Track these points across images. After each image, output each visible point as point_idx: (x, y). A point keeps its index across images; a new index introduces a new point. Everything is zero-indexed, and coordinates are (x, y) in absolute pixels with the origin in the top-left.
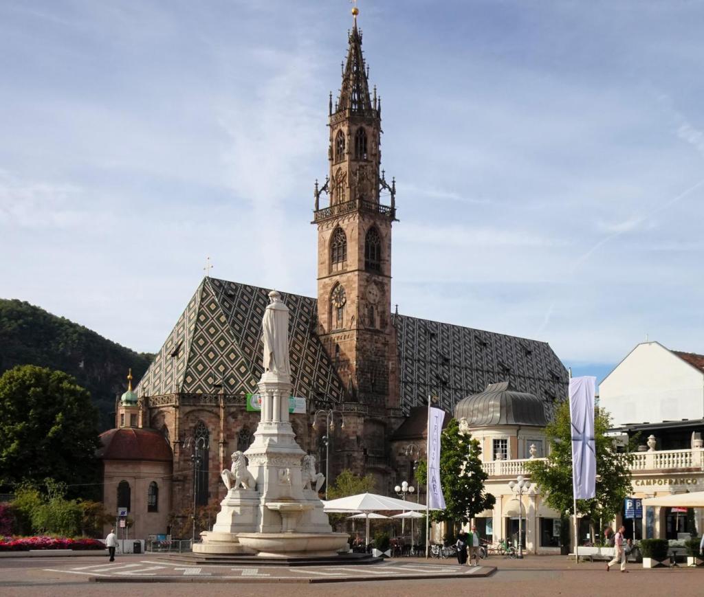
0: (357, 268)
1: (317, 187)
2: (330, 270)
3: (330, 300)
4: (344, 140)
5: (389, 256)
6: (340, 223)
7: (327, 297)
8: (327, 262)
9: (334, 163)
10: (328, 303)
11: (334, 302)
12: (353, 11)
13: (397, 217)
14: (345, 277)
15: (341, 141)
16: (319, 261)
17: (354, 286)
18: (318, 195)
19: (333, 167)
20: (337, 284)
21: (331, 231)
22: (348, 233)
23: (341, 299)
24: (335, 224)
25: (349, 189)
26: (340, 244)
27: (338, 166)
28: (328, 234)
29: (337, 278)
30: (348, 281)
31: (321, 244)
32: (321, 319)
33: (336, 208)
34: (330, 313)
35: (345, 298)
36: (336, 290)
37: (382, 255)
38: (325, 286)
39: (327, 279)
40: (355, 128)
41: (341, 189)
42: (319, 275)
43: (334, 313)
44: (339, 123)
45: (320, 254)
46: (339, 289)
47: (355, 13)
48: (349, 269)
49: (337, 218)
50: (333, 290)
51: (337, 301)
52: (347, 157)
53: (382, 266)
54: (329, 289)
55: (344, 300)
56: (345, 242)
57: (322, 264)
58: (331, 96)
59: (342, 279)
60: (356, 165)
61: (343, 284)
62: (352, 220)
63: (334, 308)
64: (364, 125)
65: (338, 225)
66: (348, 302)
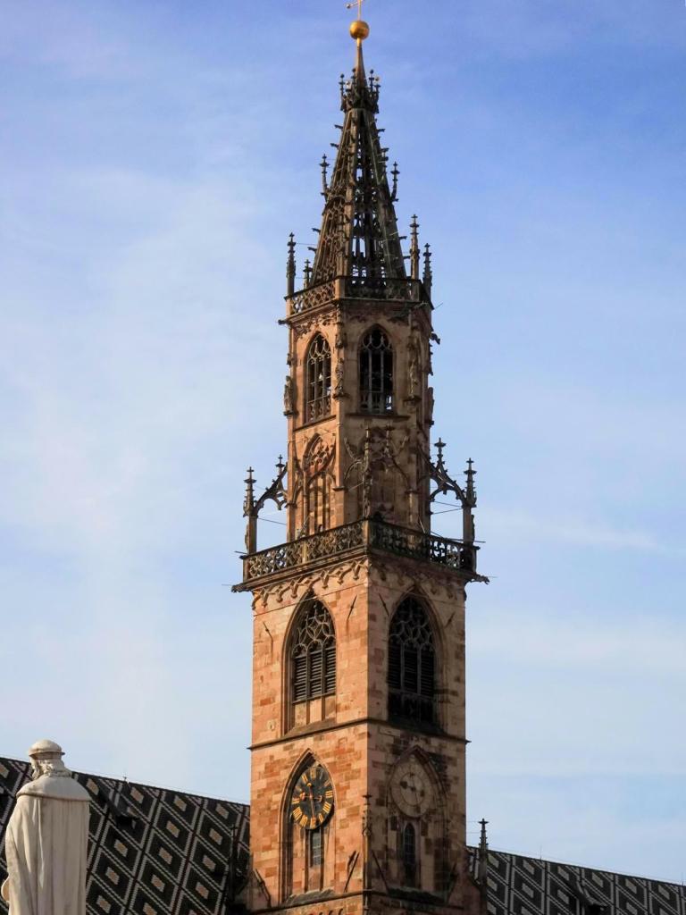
0: (365, 716)
1: (251, 490)
2: (288, 722)
3: (287, 807)
4: (329, 362)
5: (461, 679)
6: (318, 587)
7: (278, 798)
8: (278, 699)
9: (300, 423)
10: (279, 818)
11: (297, 813)
12: (353, 27)
13: (479, 571)
14: (328, 743)
15: (320, 364)
16: (255, 696)
17: (355, 766)
18: (253, 510)
19: (299, 435)
20: (308, 760)
21: (289, 611)
22: (339, 615)
23: (318, 807)
24: (302, 590)
25: (341, 494)
26: (315, 646)
27: (310, 432)
28: (281, 619)
29: (309, 743)
30: (339, 751)
31: (262, 646)
32: (260, 863)
33: (305, 546)
34: (287, 846)
35: (332, 801)
36: (304, 778)
37: (437, 677)
38: (270, 770)
39: (279, 747)
40: (357, 329)
41: (320, 494)
42: (255, 735)
43: (299, 846)
44: (315, 315)
45: (259, 679)
46: (313, 775)
47: (359, 34)
48: (341, 718)
49: (307, 573)
50: (295, 778)
51: (306, 809)
52: (336, 407)
53: (438, 708)
54: (284, 775)
55: (327, 808)
56: (331, 641)
57: (264, 703)
58: (292, 244)
59: (321, 747)
60: (361, 428)
61: (325, 762)
62: (349, 578)
63: (297, 832)
64: (383, 321)
65: (311, 593)
66: (340, 814)
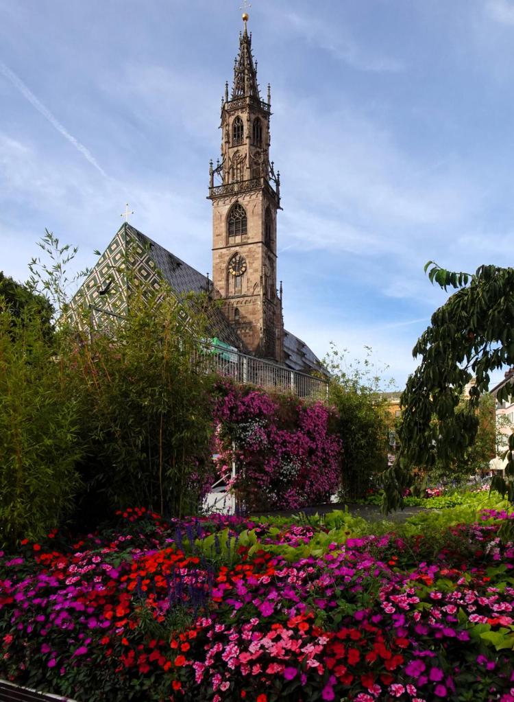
0: (260, 240)
1: (211, 166)
2: (227, 242)
3: (228, 269)
4: (242, 126)
6: (239, 199)
7: (224, 265)
8: (224, 234)
9: (231, 145)
10: (225, 272)
11: (231, 270)
12: (243, 16)
14: (246, 248)
15: (239, 127)
16: (214, 233)
17: (256, 256)
18: (212, 174)
19: (230, 150)
20: (236, 254)
21: (228, 207)
22: (249, 209)
23: (239, 269)
24: (233, 201)
25: (249, 170)
26: (238, 219)
27: (235, 149)
28: (225, 209)
29: (237, 248)
30: (250, 251)
31: (216, 218)
32: (217, 285)
33: (236, 185)
34: (227, 280)
35: (246, 267)
36: (234, 260)
37: (271, 235)
38: (221, 256)
39: (225, 250)
40: (253, 117)
41: (238, 171)
42: (214, 246)
43: (232, 281)
44: (238, 109)
45: (215, 228)
46: (238, 259)
47: (246, 19)
48: (250, 241)
49: (236, 194)
50: (231, 259)
51: (234, 269)
52: (247, 141)
53: (271, 245)
54: (227, 259)
55: (243, 269)
56: (245, 217)
57: (217, 236)
58: (227, 85)
59: (243, 251)
60: (254, 150)
61: (244, 255)
62: (254, 197)
63: (231, 276)
64: (260, 116)
65: (237, 201)
66: (250, 271)
